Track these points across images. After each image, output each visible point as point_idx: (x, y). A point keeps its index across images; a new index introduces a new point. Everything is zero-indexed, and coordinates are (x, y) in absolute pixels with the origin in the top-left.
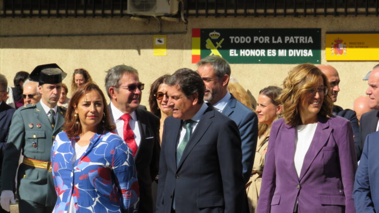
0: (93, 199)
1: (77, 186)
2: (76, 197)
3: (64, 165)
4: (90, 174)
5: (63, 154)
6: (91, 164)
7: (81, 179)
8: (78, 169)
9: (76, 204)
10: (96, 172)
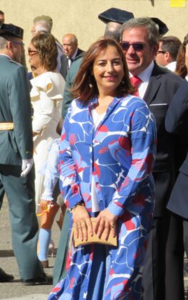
0: (117, 175)
1: (97, 162)
2: (97, 176)
3: (82, 138)
4: (110, 146)
5: (81, 124)
6: (110, 133)
7: (100, 152)
8: (96, 142)
9: (97, 183)
10: (116, 143)
